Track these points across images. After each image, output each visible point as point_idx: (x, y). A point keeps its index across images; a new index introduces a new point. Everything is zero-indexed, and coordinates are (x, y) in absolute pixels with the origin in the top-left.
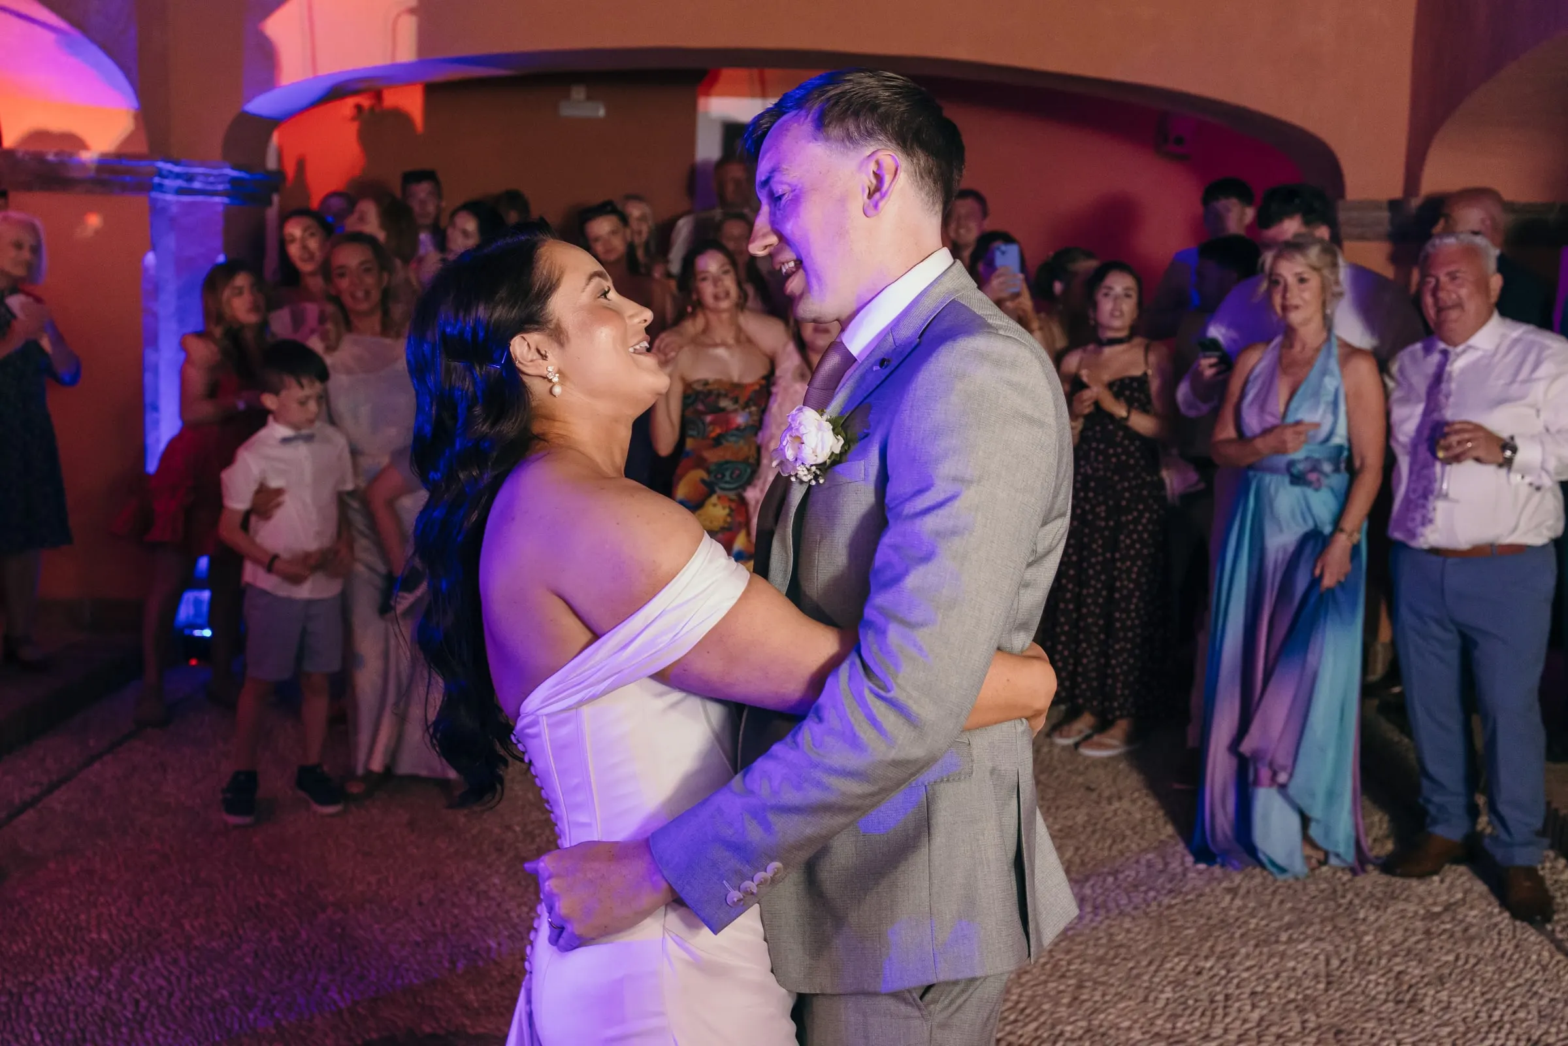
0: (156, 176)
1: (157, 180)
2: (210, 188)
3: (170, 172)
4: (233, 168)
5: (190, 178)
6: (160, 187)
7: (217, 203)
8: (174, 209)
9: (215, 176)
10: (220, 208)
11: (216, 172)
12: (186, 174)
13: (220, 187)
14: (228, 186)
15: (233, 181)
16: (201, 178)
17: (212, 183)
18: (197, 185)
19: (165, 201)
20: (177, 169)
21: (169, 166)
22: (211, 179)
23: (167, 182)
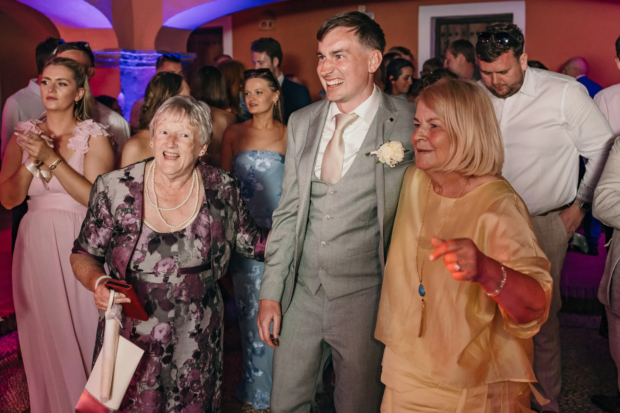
0: (121, 58)
1: (122, 60)
2: (149, 62)
3: (131, 56)
4: (158, 53)
5: (141, 58)
6: (125, 63)
8: (136, 73)
9: (151, 57)
11: (151, 55)
12: (139, 56)
16: (145, 58)
17: (150, 60)
18: (144, 61)
19: (130, 69)
20: (134, 55)
21: (128, 53)
22: (150, 58)
23: (129, 61)
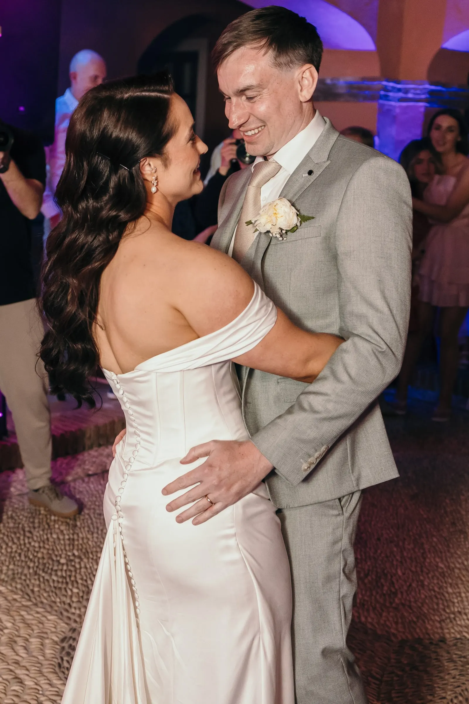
0: (381, 90)
1: (382, 93)
2: (417, 97)
3: (394, 88)
4: (431, 85)
5: (406, 91)
6: (386, 98)
7: (421, 107)
8: (398, 110)
9: (421, 90)
10: (422, 110)
11: (421, 87)
12: (405, 88)
13: (423, 96)
14: (427, 96)
15: (431, 93)
16: (412, 91)
17: (418, 94)
18: (410, 96)
19: (391, 105)
20: (399, 86)
21: (391, 84)
22: (418, 92)
23: (391, 94)
